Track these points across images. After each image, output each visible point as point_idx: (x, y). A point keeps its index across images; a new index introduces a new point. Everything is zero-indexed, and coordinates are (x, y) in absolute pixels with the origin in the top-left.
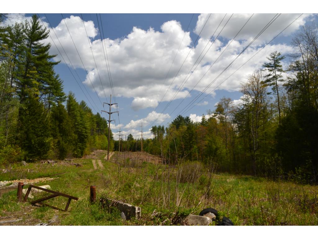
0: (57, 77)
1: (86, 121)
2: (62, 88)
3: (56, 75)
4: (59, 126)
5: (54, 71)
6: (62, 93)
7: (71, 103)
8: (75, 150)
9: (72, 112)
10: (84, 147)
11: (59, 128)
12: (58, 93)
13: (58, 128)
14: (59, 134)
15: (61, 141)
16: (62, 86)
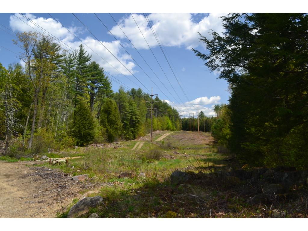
0: (107, 78)
1: (135, 109)
2: (111, 86)
3: (105, 77)
4: (108, 117)
5: (104, 74)
6: (111, 91)
7: (121, 96)
8: (126, 134)
9: (122, 103)
10: (136, 130)
11: (108, 119)
12: (107, 91)
13: (106, 119)
14: (107, 124)
15: (109, 129)
16: (111, 84)
